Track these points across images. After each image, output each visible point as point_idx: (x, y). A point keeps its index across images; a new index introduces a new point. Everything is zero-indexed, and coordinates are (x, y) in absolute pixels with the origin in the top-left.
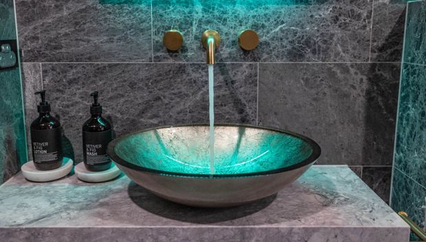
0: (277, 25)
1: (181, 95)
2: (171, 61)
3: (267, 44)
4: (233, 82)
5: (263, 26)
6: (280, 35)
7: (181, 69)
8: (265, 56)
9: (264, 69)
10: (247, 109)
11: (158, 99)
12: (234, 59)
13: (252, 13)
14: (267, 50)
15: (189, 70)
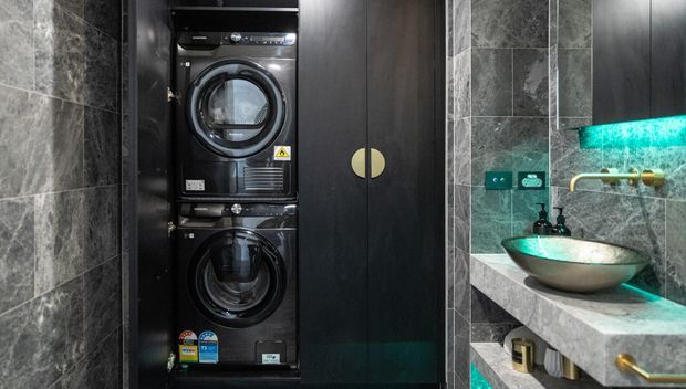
0: (679, 164)
1: (618, 221)
2: (611, 192)
3: (672, 182)
4: (648, 215)
5: (669, 166)
6: (682, 174)
7: (617, 199)
8: (670, 193)
9: (670, 206)
10: (658, 242)
11: (605, 221)
12: (649, 194)
13: (660, 154)
14: (671, 188)
15: (622, 200)
